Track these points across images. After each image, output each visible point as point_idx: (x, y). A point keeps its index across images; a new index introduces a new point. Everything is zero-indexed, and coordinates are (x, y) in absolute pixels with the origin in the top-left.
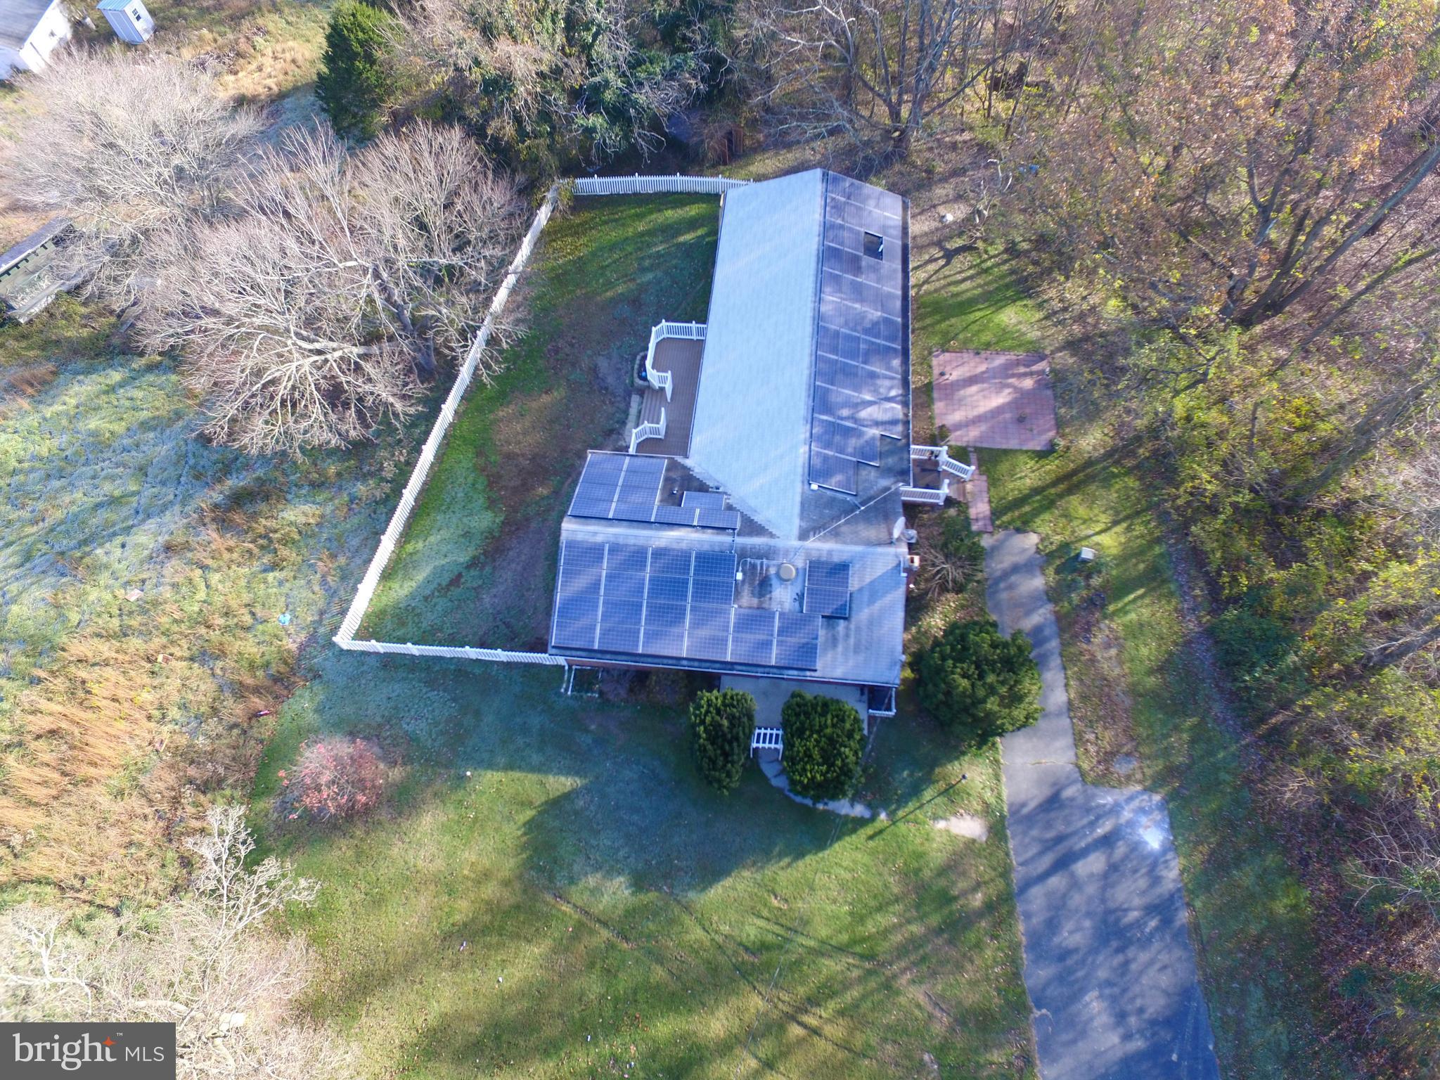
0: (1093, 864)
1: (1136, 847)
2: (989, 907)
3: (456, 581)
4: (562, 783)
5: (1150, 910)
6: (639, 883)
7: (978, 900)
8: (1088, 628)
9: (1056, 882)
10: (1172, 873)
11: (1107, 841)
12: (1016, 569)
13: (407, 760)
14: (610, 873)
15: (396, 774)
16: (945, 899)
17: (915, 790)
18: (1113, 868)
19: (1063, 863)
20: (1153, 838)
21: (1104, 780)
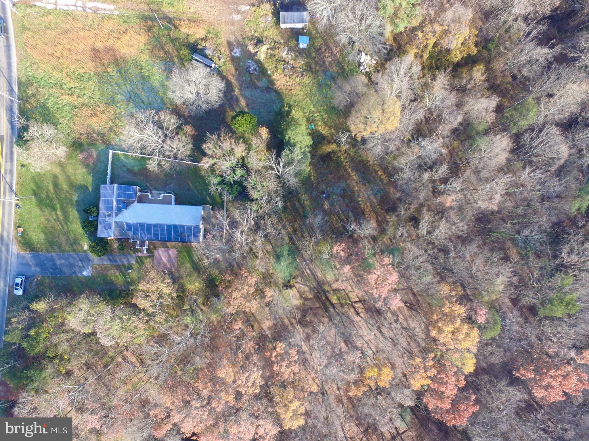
0: (81, 265)
1: (83, 271)
2: (75, 249)
3: (125, 166)
4: (90, 188)
5: (75, 271)
6: (77, 201)
7: (75, 248)
8: (117, 270)
9: (78, 259)
10: (79, 275)
11: (84, 267)
12: (128, 259)
13: (94, 165)
14: (78, 197)
15: (91, 164)
16: (75, 243)
17: (90, 240)
18: (80, 267)
19: (80, 260)
20: (85, 273)
21: (93, 268)
